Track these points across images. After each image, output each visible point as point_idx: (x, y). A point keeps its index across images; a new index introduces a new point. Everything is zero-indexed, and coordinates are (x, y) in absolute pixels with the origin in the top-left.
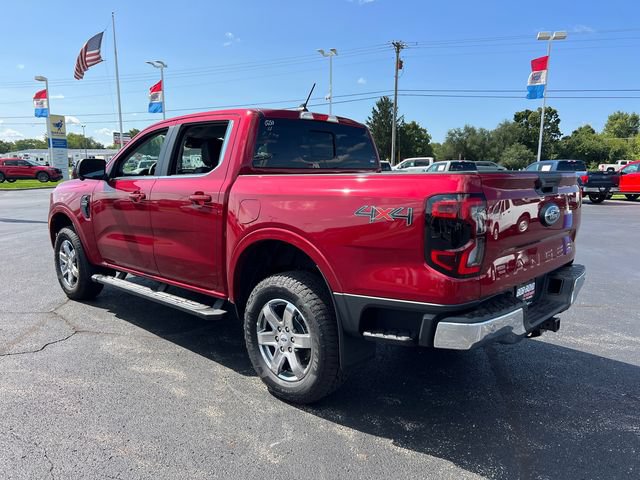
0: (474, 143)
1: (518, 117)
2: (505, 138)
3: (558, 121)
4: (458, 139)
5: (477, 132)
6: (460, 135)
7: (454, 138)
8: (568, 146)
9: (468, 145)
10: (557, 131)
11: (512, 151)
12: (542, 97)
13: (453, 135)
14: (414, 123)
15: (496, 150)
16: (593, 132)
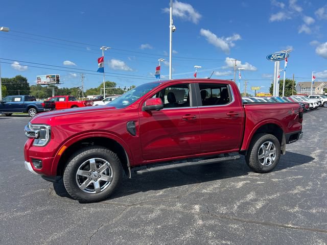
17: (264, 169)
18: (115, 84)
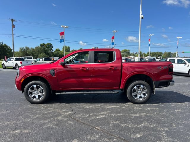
0: (29, 52)
1: (41, 45)
2: (38, 51)
3: (53, 47)
4: (23, 51)
5: (30, 49)
6: (24, 49)
7: (22, 50)
8: (56, 54)
9: (28, 53)
10: (52, 50)
11: (41, 55)
12: (64, 42)
13: (22, 49)
14: (5, 44)
15: (36, 54)
16: (60, 50)
17: (137, 101)
18: (129, 51)
